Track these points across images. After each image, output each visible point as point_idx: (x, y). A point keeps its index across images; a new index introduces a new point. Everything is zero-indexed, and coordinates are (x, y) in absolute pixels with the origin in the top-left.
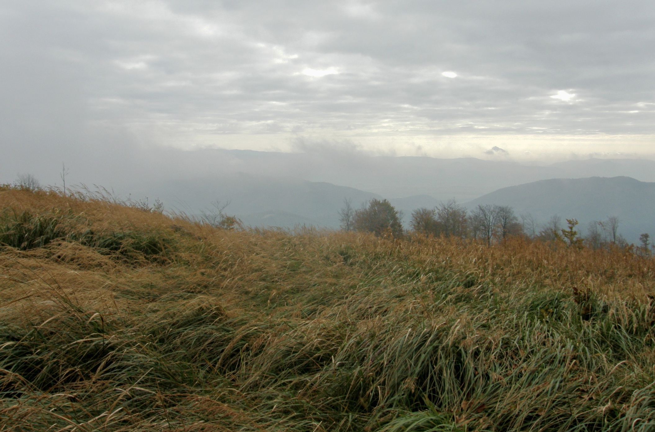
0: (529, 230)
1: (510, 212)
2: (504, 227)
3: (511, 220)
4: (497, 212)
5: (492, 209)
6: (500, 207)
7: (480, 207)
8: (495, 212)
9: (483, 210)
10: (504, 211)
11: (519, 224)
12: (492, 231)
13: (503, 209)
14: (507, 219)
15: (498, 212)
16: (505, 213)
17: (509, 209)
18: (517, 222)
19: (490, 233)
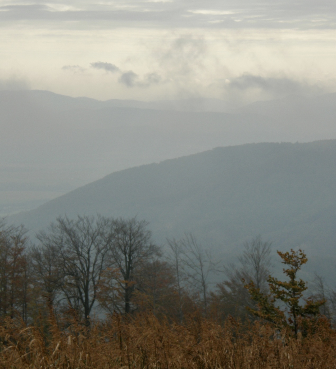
0: (191, 279)
1: (141, 235)
2: (127, 276)
3: (145, 255)
4: (106, 236)
5: (94, 226)
6: (115, 223)
7: (62, 222)
8: (102, 234)
9: (70, 232)
10: (125, 233)
11: (165, 264)
12: (95, 288)
13: (123, 226)
14: (135, 254)
15: (111, 236)
16: (127, 238)
17: (139, 228)
18: (162, 260)
19: (91, 293)
